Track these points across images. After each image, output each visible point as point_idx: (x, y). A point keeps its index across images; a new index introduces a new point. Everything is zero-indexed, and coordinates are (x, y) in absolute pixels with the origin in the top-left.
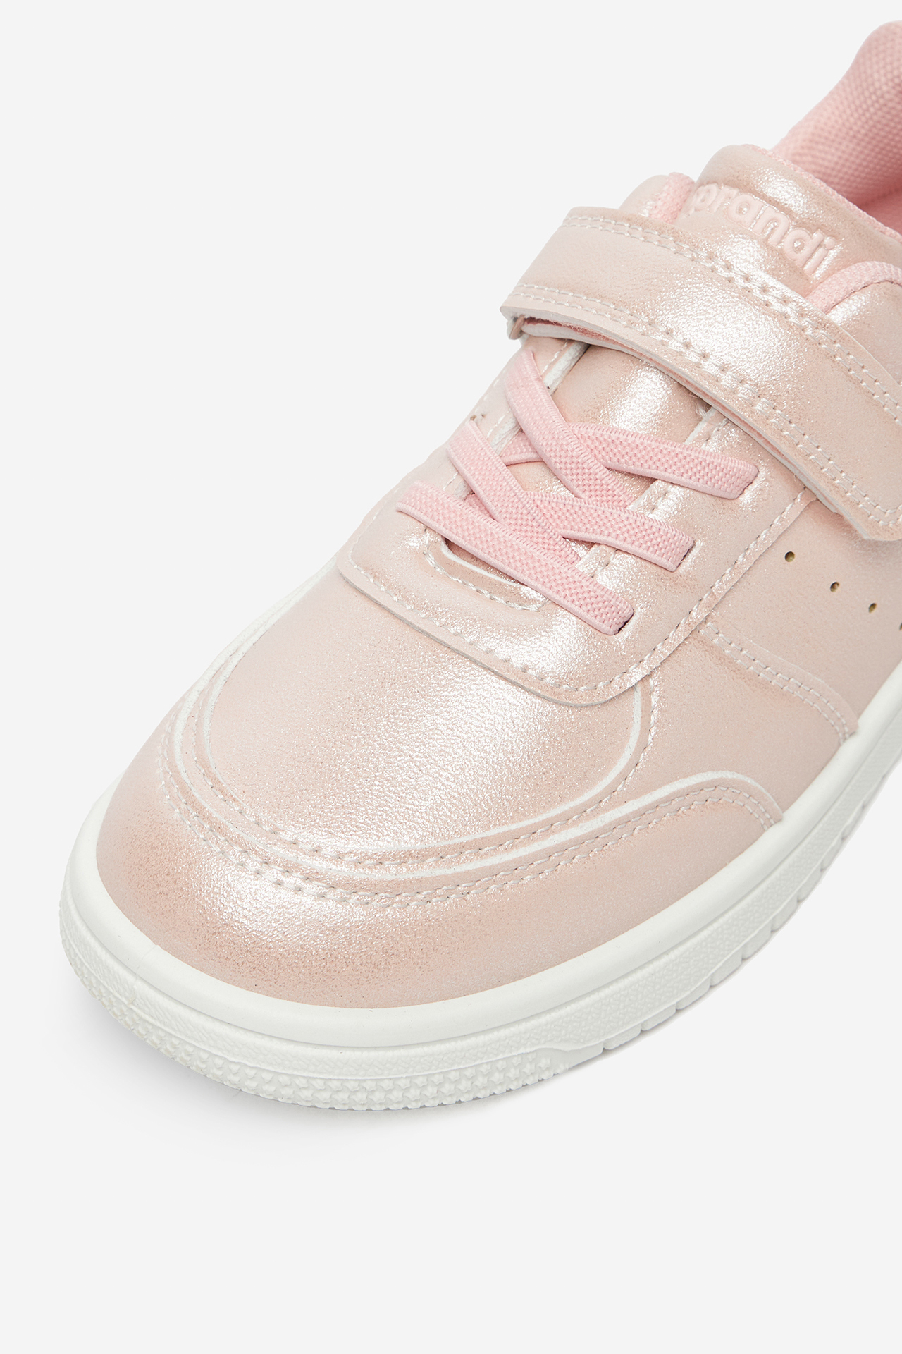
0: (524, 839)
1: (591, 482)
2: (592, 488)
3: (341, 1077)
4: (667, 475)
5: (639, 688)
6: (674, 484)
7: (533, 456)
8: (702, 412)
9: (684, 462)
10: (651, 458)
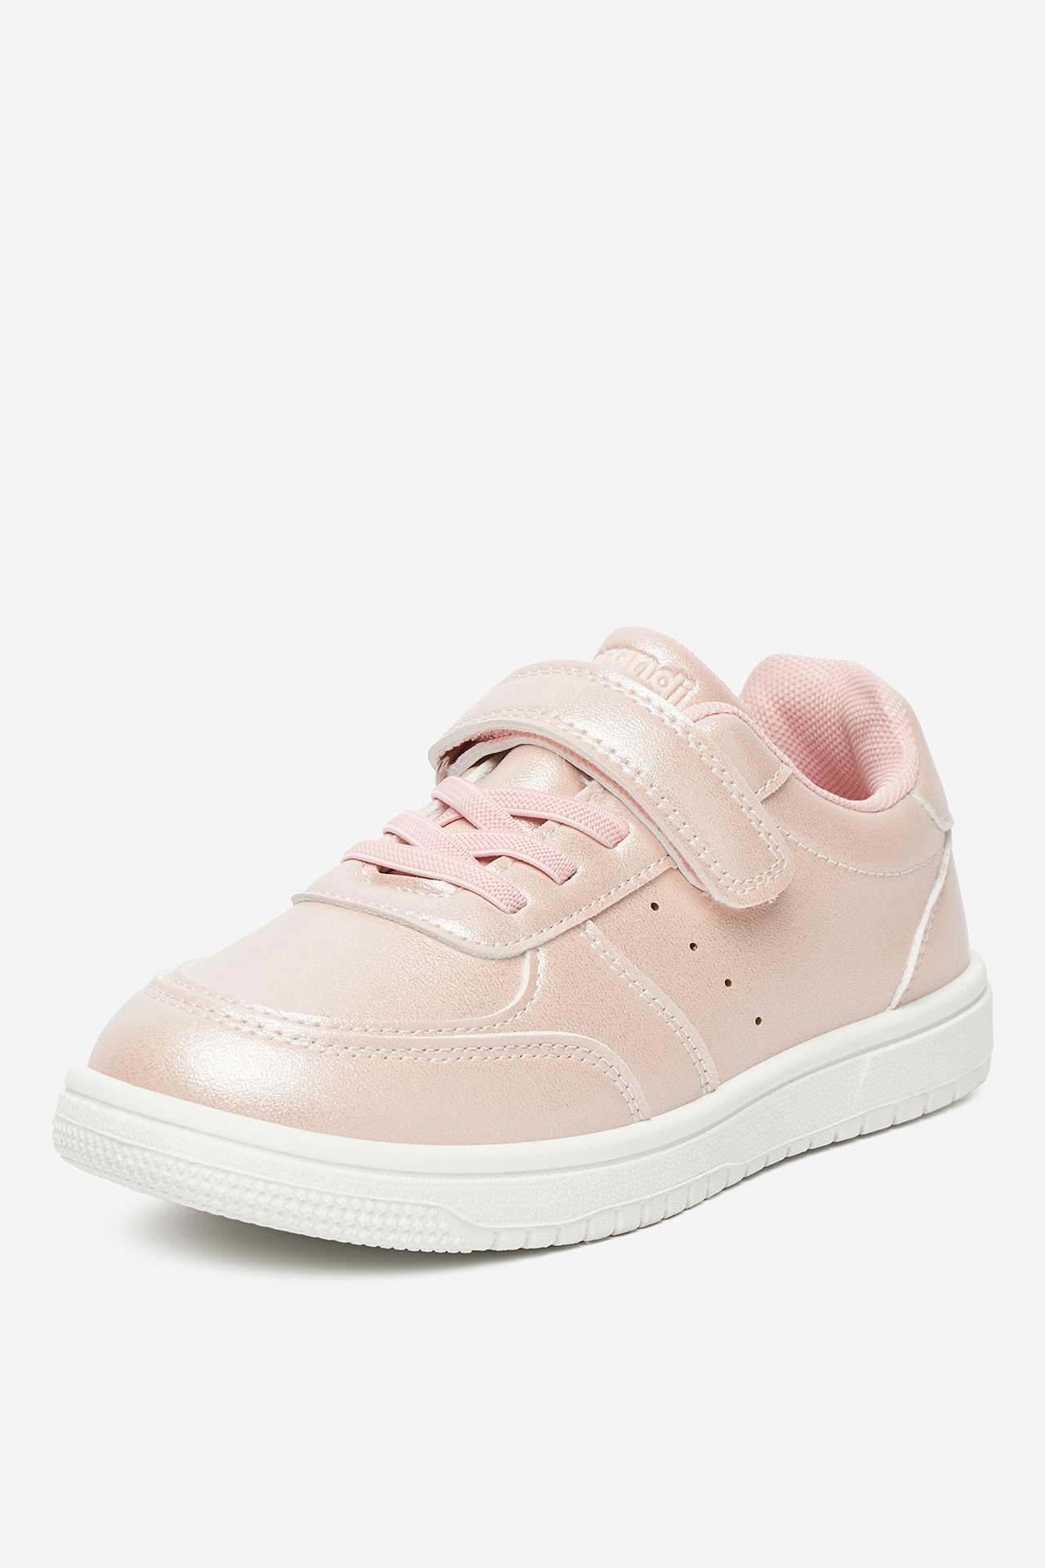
0: (432, 1032)
1: (496, 821)
2: (497, 825)
3: (278, 1181)
4: (557, 817)
5: (528, 955)
6: (562, 824)
7: (455, 816)
8: (586, 781)
9: (569, 807)
10: (544, 804)
